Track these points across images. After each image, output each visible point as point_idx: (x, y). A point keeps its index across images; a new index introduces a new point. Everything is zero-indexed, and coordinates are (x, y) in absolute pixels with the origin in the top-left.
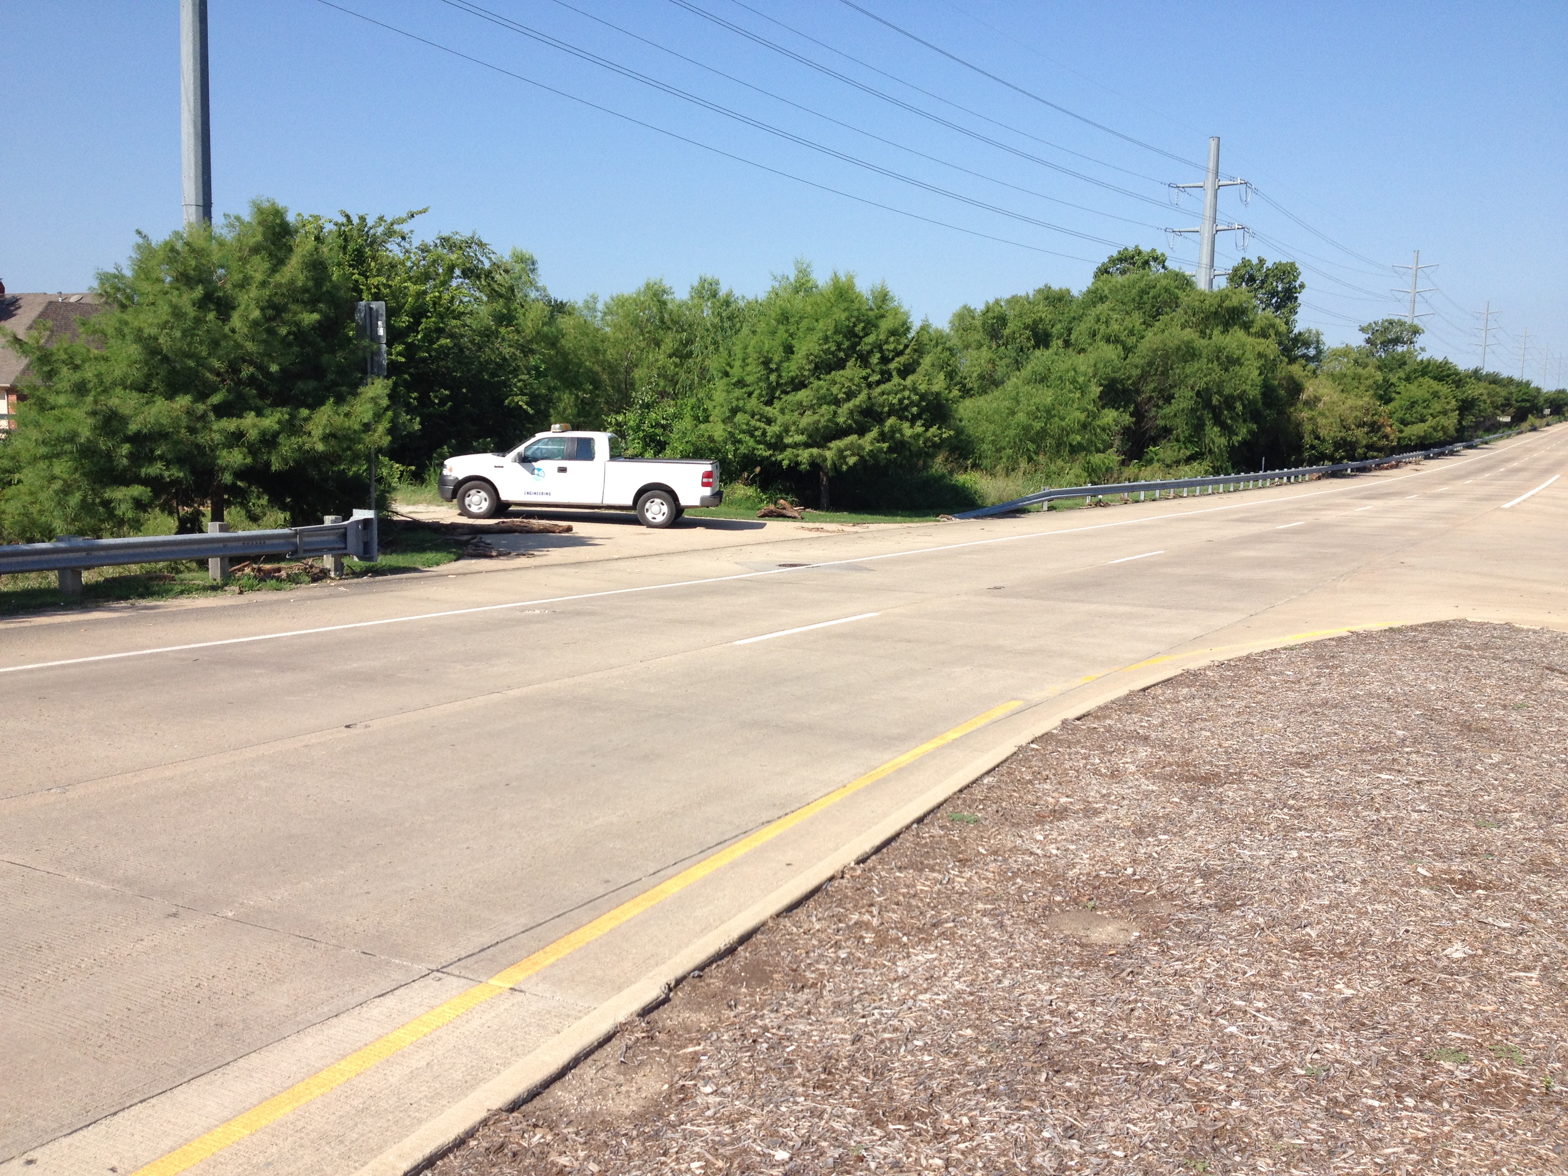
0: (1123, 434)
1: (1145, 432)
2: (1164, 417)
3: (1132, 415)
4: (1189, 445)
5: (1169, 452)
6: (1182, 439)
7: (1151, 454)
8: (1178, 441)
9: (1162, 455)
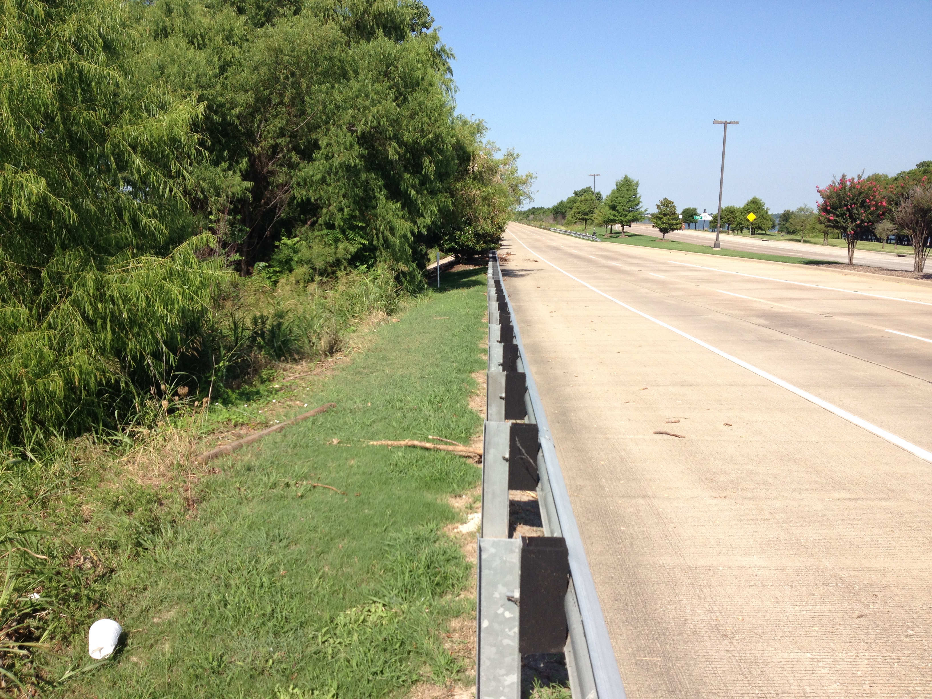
0: (234, 212)
1: (273, 210)
2: (304, 183)
3: (245, 177)
4: (351, 234)
5: (317, 248)
6: (338, 222)
7: (286, 252)
8: (331, 226)
9: (305, 253)
